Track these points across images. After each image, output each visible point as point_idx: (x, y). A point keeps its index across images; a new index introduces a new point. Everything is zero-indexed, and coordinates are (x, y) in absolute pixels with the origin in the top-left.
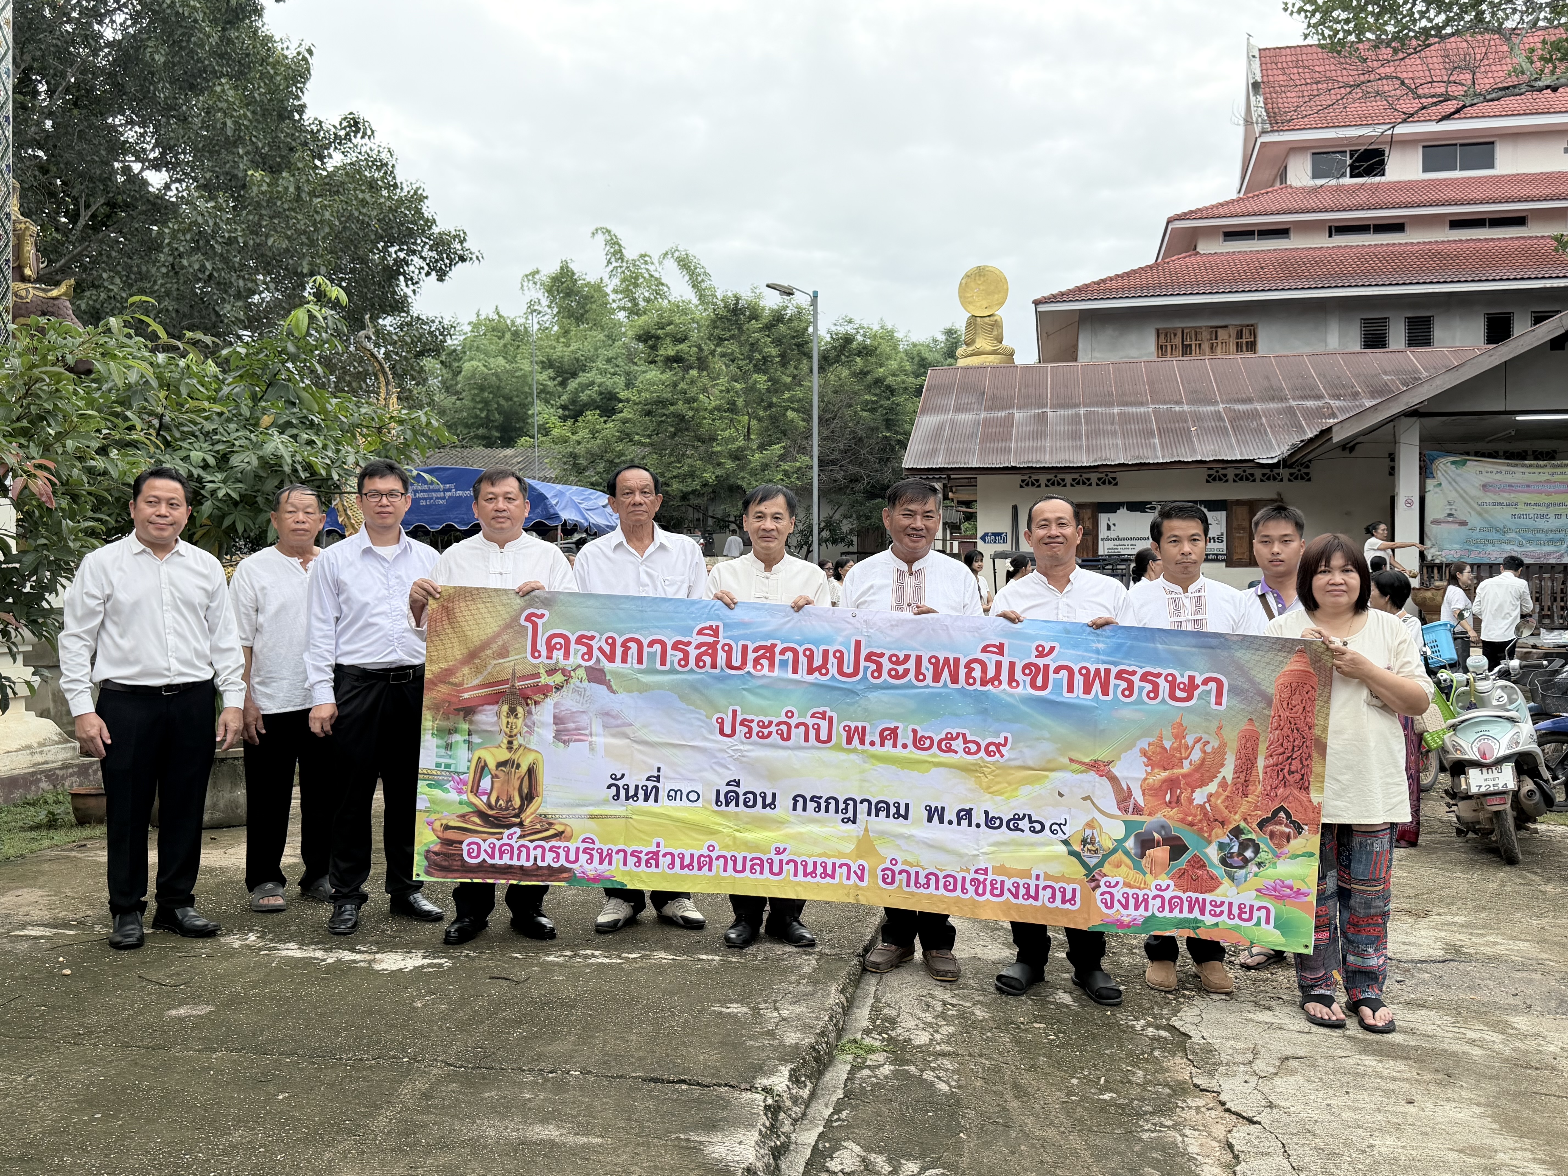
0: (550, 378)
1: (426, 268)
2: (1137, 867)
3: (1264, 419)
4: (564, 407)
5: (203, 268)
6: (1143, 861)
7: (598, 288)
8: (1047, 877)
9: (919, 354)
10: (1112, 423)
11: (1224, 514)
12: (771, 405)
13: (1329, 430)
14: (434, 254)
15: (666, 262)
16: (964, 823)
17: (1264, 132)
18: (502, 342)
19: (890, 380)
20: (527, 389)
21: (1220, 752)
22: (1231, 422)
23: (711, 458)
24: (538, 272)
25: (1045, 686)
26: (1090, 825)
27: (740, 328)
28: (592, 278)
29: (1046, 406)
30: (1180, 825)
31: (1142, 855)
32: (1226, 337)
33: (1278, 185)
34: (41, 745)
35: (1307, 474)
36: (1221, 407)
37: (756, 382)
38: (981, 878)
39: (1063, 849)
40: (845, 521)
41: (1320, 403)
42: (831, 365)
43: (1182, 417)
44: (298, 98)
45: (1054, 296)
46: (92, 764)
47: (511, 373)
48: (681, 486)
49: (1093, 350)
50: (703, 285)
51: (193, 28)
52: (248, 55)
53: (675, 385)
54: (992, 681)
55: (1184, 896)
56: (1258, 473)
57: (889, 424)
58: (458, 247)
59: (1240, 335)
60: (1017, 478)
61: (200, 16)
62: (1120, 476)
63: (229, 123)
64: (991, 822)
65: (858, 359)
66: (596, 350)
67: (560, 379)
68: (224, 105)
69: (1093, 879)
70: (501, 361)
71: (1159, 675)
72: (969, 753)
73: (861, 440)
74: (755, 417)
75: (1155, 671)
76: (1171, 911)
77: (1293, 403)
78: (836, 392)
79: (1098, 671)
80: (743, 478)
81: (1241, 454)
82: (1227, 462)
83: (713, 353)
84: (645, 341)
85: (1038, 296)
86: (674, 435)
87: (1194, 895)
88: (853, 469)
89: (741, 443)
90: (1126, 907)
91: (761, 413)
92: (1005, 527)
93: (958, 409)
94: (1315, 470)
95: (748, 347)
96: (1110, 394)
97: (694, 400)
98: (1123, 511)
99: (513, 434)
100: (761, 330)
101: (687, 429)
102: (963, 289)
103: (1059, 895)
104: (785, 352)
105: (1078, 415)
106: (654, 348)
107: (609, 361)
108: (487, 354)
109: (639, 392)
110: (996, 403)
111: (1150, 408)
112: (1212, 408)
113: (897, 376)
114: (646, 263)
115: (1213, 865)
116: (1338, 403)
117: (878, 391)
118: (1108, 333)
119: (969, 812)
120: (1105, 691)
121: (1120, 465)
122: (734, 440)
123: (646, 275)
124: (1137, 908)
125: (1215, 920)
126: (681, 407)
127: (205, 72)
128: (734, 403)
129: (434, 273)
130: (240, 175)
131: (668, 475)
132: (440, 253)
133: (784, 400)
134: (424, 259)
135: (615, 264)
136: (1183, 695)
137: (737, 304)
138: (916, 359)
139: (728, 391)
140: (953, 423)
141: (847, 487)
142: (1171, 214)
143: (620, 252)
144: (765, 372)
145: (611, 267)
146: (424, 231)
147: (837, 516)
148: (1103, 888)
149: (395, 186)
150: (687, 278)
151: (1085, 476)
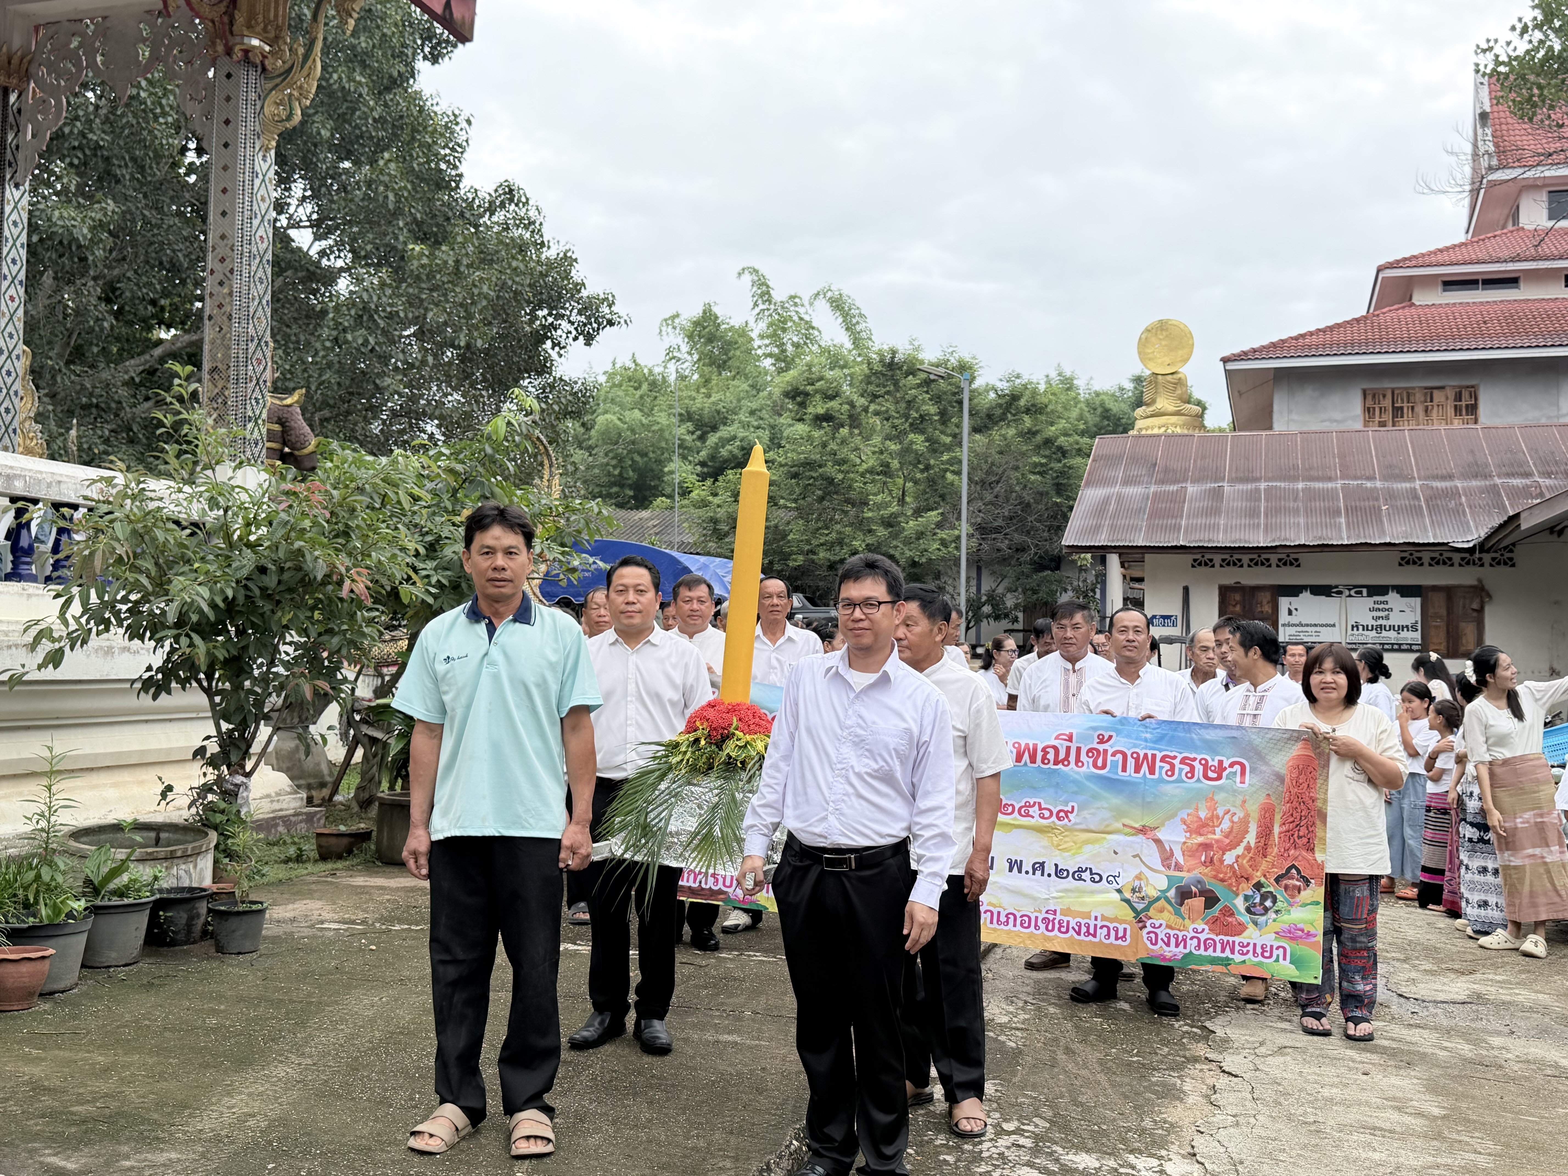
0: (689, 432)
1: (574, 333)
2: (1178, 913)
3: (1463, 499)
4: (703, 464)
5: (366, 342)
6: (1183, 909)
7: (743, 332)
8: (1104, 918)
9: (1102, 404)
10: (1295, 499)
11: (1418, 600)
12: (927, 468)
13: (1517, 516)
14: (583, 319)
15: (817, 303)
16: (1038, 873)
17: (1490, 169)
18: (639, 393)
19: (1062, 441)
20: (663, 444)
21: (1245, 822)
22: (1427, 501)
23: (861, 525)
24: (677, 316)
25: (1104, 766)
26: (1138, 877)
27: (896, 384)
28: (736, 322)
29: (1223, 480)
30: (1213, 881)
31: (1181, 904)
32: (1443, 399)
33: (1510, 227)
34: (278, 794)
35: (1511, 559)
36: (1417, 484)
37: (912, 443)
38: (1051, 917)
39: (1117, 896)
40: (1009, 595)
41: (1527, 481)
42: (996, 423)
43: (1372, 495)
44: (455, 167)
45: (1245, 353)
46: (316, 813)
47: (647, 427)
48: (828, 555)
49: (1290, 411)
50: (858, 328)
51: (359, 101)
52: (401, 117)
53: (824, 445)
54: (1062, 761)
55: (1217, 939)
56: (1456, 557)
57: (1059, 489)
58: (607, 310)
59: (1458, 397)
60: (1189, 558)
61: (364, 91)
62: (1303, 557)
63: (391, 196)
64: (1059, 873)
65: (1026, 418)
66: (739, 401)
67: (699, 433)
68: (386, 179)
69: (1140, 921)
70: (637, 414)
71: (1194, 759)
72: (1043, 818)
73: (1028, 505)
74: (911, 480)
75: (1192, 756)
76: (1206, 949)
77: (1498, 481)
78: (1001, 453)
79: (1146, 755)
80: (896, 547)
81: (1435, 536)
82: (1419, 545)
83: (866, 410)
84: (793, 398)
85: (1227, 353)
86: (821, 499)
87: (1226, 938)
88: (1018, 538)
89: (894, 508)
90: (1168, 945)
91: (918, 476)
92: (1175, 609)
93: (1127, 482)
94: (1519, 555)
95: (904, 405)
96: (1295, 467)
97: (844, 461)
98: (1306, 595)
99: (648, 493)
100: (919, 386)
101: (836, 493)
102: (1143, 343)
103: (1113, 933)
104: (945, 410)
105: (1258, 490)
106: (803, 405)
107: (752, 413)
108: (622, 406)
109: (786, 452)
110: (1169, 476)
111: (1339, 484)
112: (1408, 485)
113: (1069, 435)
114: (796, 305)
115: (1240, 913)
116: (1548, 482)
117: (1047, 452)
118: (1307, 394)
119: (1042, 865)
120: (1152, 771)
121: (1299, 546)
122: (887, 505)
123: (796, 318)
124: (1177, 945)
125: (1243, 958)
126: (830, 470)
127: (362, 137)
128: (887, 465)
129: (581, 338)
130: (400, 247)
131: (815, 542)
132: (588, 318)
133: (943, 463)
134: (573, 323)
135: (761, 307)
136: (1215, 775)
137: (893, 358)
138: (1099, 410)
139: (881, 452)
140: (1120, 497)
141: (1012, 557)
142: (1382, 262)
143: (768, 293)
144: (922, 432)
145: (757, 310)
146: (573, 296)
147: (1000, 590)
148: (1149, 929)
149: (542, 244)
150: (840, 320)
151: (1264, 556)
